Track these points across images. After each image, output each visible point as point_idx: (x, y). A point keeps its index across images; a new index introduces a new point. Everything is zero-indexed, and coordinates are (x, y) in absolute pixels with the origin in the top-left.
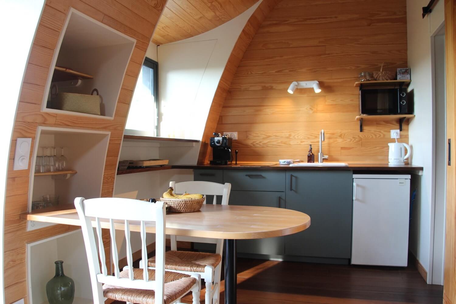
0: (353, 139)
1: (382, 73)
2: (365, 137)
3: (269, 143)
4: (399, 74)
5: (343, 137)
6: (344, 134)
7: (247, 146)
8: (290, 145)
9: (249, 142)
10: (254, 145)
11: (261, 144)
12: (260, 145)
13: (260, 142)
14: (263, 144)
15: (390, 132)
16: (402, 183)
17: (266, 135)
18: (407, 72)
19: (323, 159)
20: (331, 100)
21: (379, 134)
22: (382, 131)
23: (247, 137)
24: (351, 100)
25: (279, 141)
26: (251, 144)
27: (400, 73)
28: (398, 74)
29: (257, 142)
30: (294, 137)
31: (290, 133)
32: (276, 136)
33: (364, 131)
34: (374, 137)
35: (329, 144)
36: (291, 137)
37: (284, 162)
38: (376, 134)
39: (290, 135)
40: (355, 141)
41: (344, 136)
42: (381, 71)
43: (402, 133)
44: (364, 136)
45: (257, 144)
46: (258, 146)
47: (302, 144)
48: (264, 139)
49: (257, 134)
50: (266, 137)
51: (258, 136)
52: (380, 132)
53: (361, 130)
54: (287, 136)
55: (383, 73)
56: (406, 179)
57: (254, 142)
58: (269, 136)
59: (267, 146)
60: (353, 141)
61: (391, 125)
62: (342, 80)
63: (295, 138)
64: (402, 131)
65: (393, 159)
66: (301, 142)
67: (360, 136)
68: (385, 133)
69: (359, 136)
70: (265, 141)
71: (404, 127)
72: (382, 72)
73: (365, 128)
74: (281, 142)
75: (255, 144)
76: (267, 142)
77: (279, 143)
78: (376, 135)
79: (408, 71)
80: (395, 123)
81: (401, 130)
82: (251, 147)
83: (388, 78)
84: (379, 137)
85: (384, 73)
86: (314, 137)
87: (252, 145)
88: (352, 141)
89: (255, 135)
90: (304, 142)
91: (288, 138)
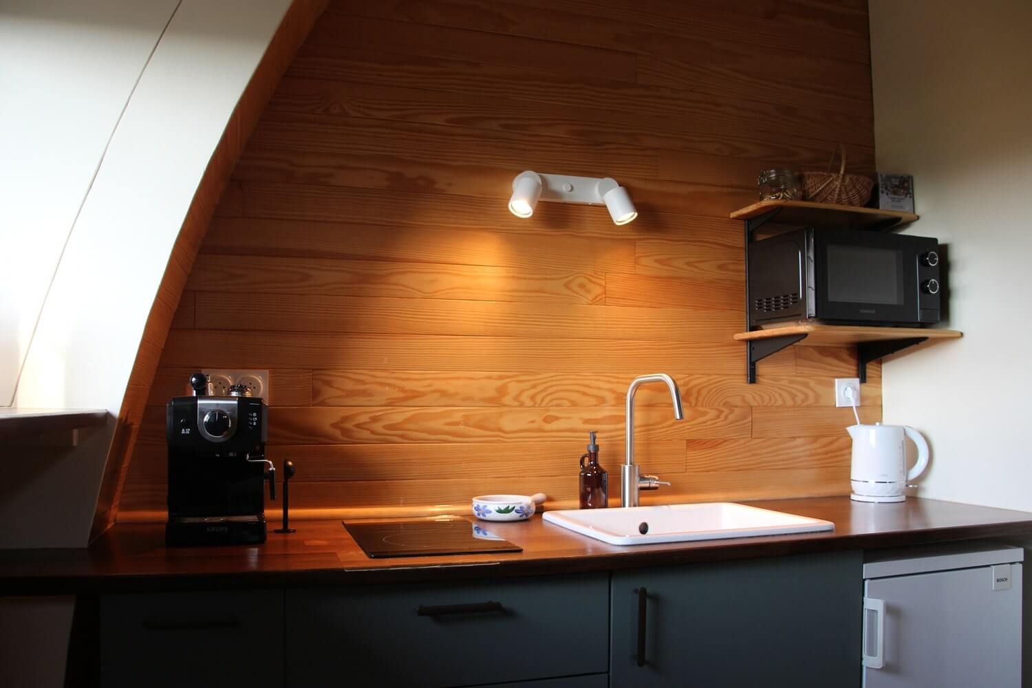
0: (726, 411)
1: (843, 180)
2: (763, 401)
3: (411, 426)
4: (884, 190)
5: (694, 402)
6: (699, 392)
7: (313, 435)
8: (500, 430)
9: (326, 419)
10: (345, 432)
11: (378, 427)
12: (373, 432)
13: (375, 419)
14: (386, 427)
15: (832, 385)
16: (1002, 580)
17: (402, 390)
18: (904, 188)
19: (642, 489)
20: (656, 261)
21: (802, 393)
22: (812, 383)
23: (316, 393)
24: (720, 267)
25: (457, 417)
26: (334, 426)
27: (886, 189)
28: (880, 189)
29: (364, 418)
30: (517, 398)
31: (500, 383)
32: (444, 393)
33: (760, 379)
34: (789, 402)
35: (647, 427)
36: (506, 400)
37: (507, 511)
38: (794, 391)
39: (502, 391)
40: (731, 417)
41: (697, 399)
42: (842, 172)
43: (869, 389)
44: (758, 398)
45: (358, 426)
46: (366, 434)
47: (548, 427)
48: (391, 403)
49: (363, 382)
50: (401, 395)
51: (365, 393)
52: (806, 385)
53: (753, 378)
54: (492, 393)
55: (848, 180)
56: (1011, 563)
57: (346, 419)
58: (416, 395)
59: (402, 436)
60: (726, 417)
61: (836, 362)
62: (691, 189)
63: (522, 405)
64: (867, 384)
65: (872, 482)
66: (547, 420)
67: (749, 397)
68: (819, 389)
69: (744, 400)
70: (399, 415)
71: (870, 369)
72: (844, 176)
73: (763, 368)
74: (467, 421)
75: (349, 425)
76: (408, 420)
77: (457, 424)
78: (794, 397)
79: (906, 185)
80: (845, 355)
81: (863, 380)
82: (332, 439)
83: (856, 199)
84: (803, 401)
85: (851, 179)
86: (593, 401)
87: (337, 433)
88: (724, 414)
89: (350, 386)
90: (557, 418)
91: (494, 401)
